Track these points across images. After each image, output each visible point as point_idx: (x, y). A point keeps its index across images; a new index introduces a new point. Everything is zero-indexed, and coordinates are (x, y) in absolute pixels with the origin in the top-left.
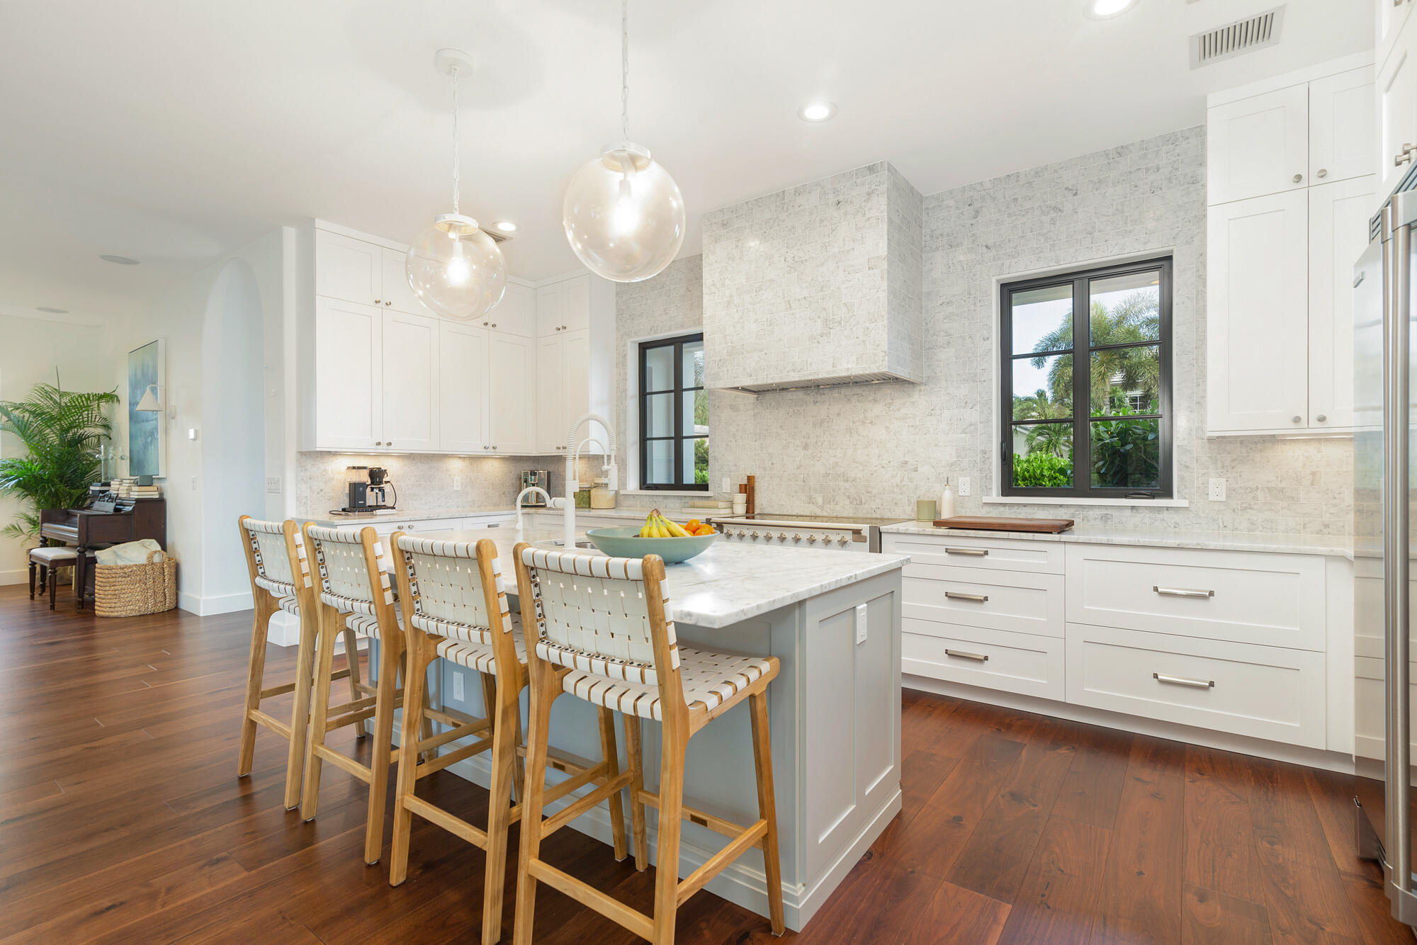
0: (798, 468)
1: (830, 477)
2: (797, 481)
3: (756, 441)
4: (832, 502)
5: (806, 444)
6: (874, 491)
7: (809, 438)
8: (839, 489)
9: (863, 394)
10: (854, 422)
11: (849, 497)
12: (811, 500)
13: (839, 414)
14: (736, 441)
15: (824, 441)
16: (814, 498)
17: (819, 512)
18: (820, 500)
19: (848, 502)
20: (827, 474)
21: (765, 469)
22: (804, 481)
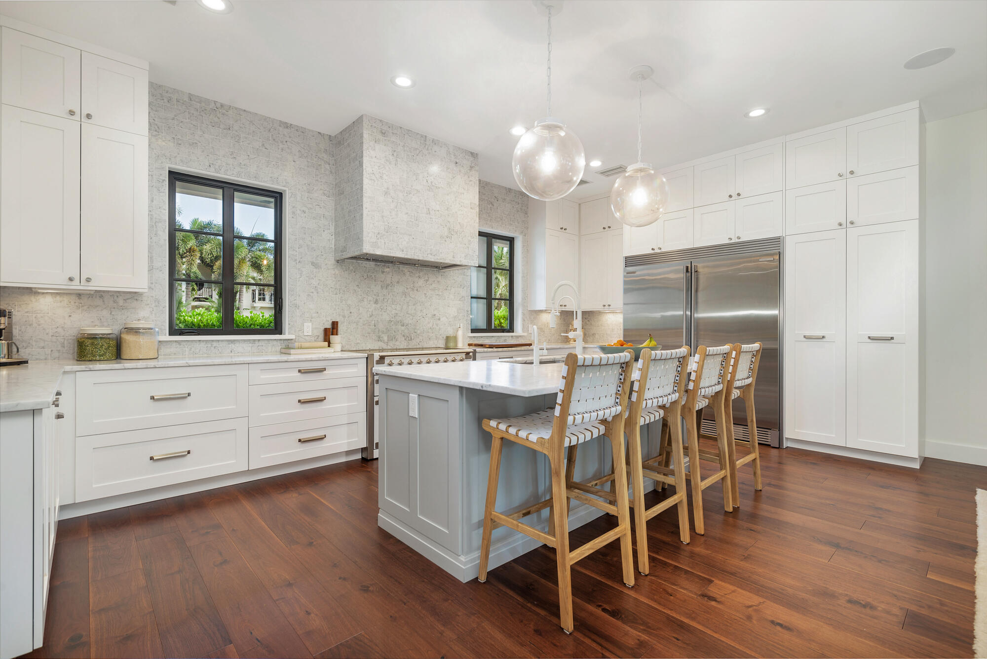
0: (371, 316)
1: (392, 323)
2: (370, 325)
3: (336, 294)
4: (393, 340)
5: (376, 300)
6: (419, 332)
7: (378, 296)
8: (398, 331)
9: (413, 271)
10: (407, 289)
11: (404, 336)
12: (379, 339)
13: (398, 282)
14: (317, 293)
15: (389, 299)
16: (382, 337)
17: (385, 347)
18: (386, 338)
19: (403, 339)
20: (390, 321)
21: (344, 317)
22: (375, 326)
